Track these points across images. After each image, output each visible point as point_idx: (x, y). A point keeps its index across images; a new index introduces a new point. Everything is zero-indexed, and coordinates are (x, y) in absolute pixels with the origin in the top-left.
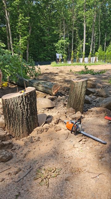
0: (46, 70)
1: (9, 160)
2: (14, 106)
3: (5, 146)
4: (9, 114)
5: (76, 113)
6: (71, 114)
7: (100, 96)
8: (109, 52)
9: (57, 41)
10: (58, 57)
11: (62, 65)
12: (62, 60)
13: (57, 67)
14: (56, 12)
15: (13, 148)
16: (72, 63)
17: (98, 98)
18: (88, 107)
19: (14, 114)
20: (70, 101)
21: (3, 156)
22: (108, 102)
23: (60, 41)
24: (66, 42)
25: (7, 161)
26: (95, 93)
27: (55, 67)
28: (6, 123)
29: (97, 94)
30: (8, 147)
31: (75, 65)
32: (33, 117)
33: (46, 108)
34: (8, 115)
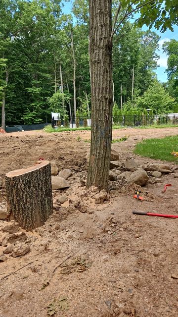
0: (39, 138)
1: (26, 254)
2: (25, 185)
3: (16, 238)
4: (17, 196)
5: (100, 192)
6: (94, 194)
7: (125, 171)
8: (128, 111)
9: (51, 95)
10: (56, 119)
11: (62, 131)
12: (62, 123)
13: (56, 133)
14: (47, 53)
15: (27, 240)
16: (77, 127)
17: (124, 173)
18: (113, 185)
19: (24, 196)
20: (91, 178)
21: (19, 249)
22: (137, 177)
23: (56, 95)
24: (65, 96)
25: (24, 255)
26: (119, 166)
27: (51, 134)
28: (13, 210)
29: (122, 167)
30: (21, 239)
31: (82, 129)
32: (48, 199)
33: (58, 189)
34: (17, 198)
